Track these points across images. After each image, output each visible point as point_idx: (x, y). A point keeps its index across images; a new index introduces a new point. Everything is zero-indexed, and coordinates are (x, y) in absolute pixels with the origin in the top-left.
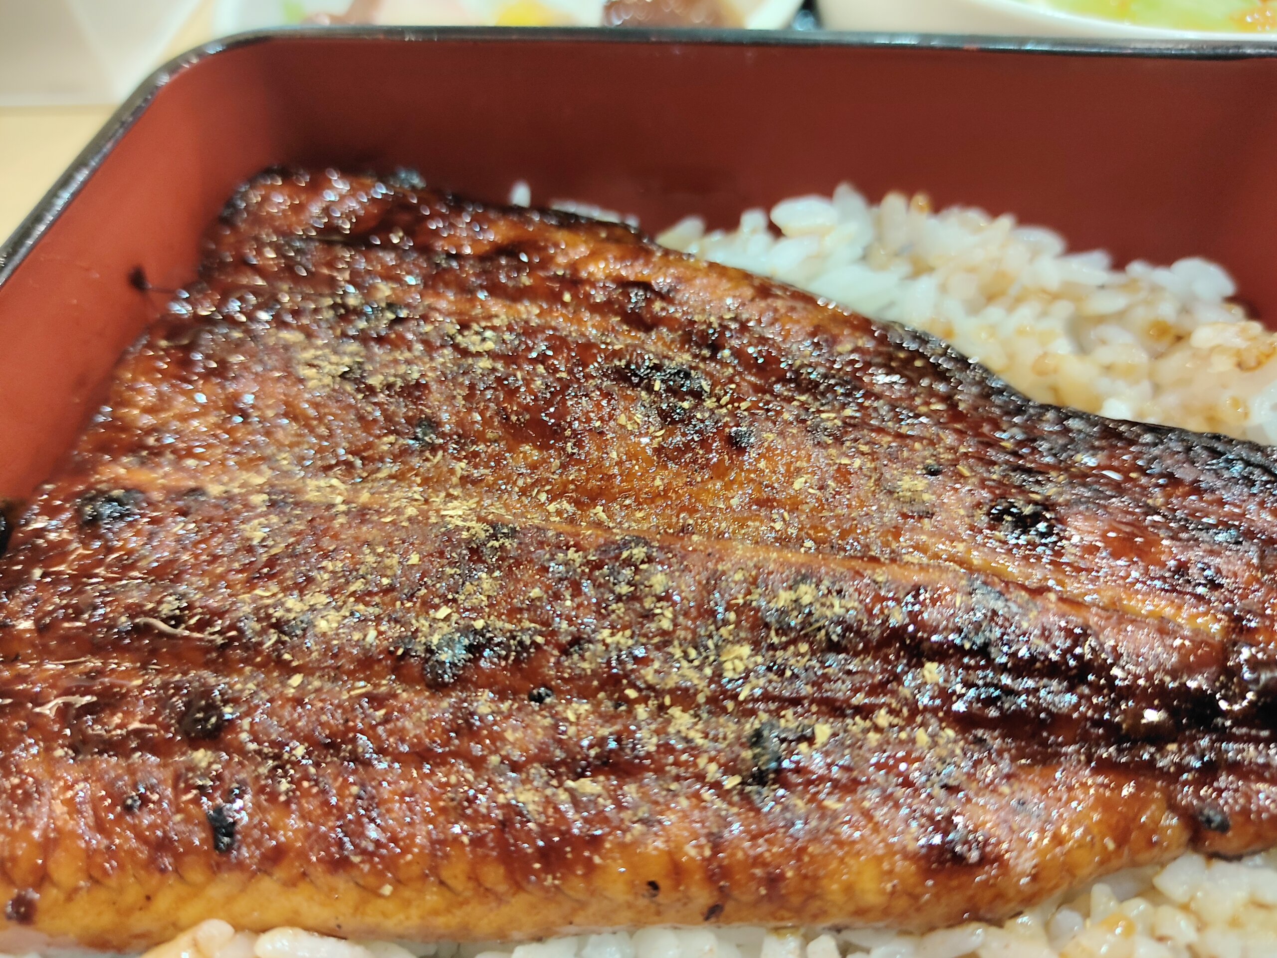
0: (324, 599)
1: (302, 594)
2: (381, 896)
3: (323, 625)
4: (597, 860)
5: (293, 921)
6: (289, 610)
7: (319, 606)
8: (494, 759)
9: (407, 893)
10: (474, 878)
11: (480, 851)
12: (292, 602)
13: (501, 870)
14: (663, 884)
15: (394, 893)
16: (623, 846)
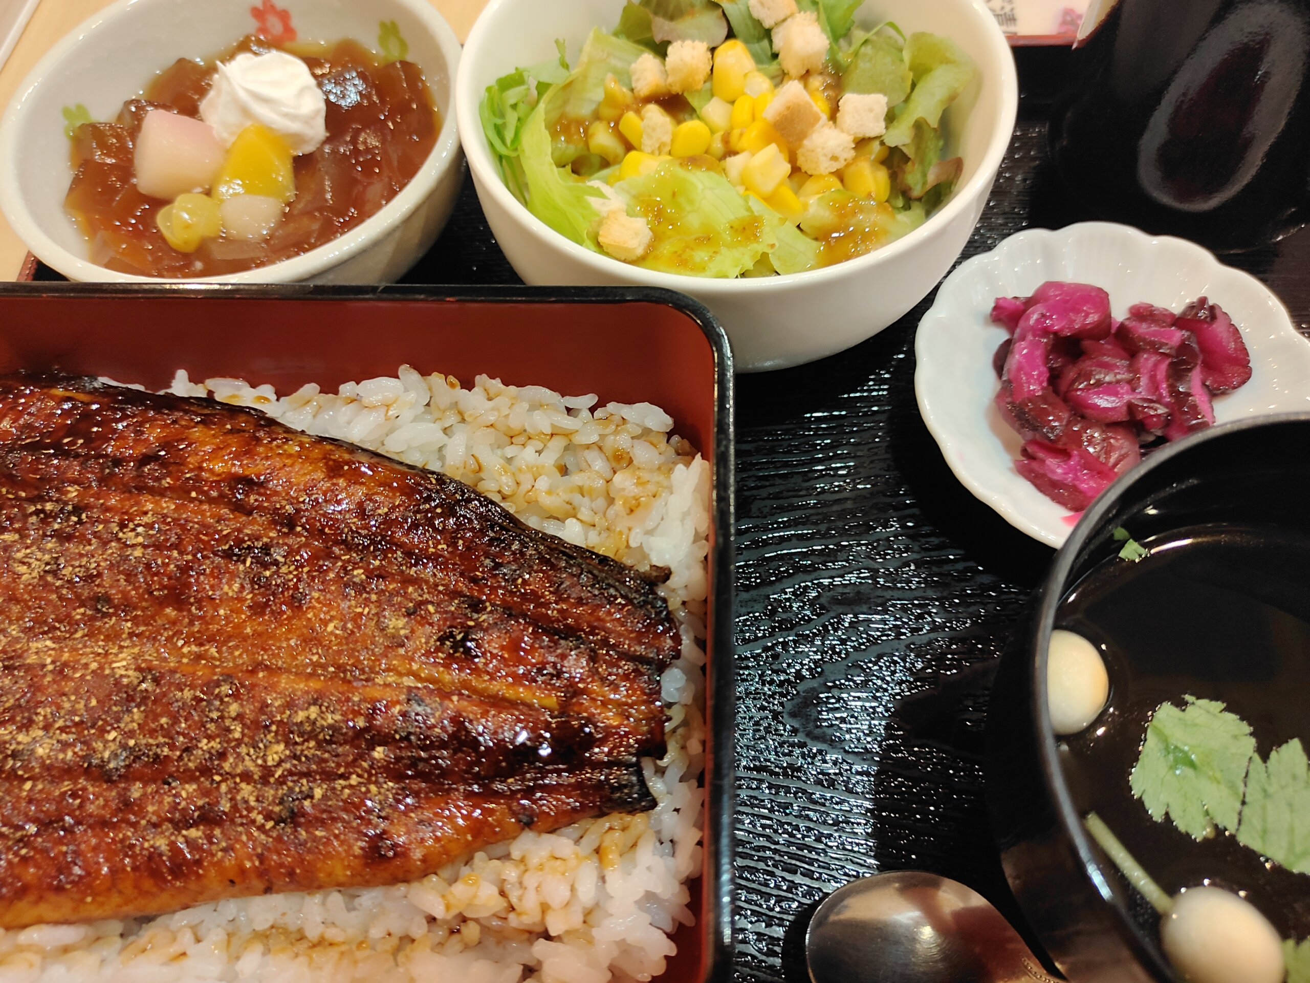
0: (41, 733)
1: (27, 731)
2: (86, 903)
3: (40, 751)
4: (201, 872)
5: (40, 921)
6: (19, 743)
7: (38, 739)
8: (143, 822)
9: (100, 899)
10: (136, 886)
11: (138, 874)
12: (21, 737)
13: (152, 881)
14: (237, 880)
15: (94, 900)
16: (213, 864)
